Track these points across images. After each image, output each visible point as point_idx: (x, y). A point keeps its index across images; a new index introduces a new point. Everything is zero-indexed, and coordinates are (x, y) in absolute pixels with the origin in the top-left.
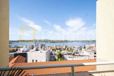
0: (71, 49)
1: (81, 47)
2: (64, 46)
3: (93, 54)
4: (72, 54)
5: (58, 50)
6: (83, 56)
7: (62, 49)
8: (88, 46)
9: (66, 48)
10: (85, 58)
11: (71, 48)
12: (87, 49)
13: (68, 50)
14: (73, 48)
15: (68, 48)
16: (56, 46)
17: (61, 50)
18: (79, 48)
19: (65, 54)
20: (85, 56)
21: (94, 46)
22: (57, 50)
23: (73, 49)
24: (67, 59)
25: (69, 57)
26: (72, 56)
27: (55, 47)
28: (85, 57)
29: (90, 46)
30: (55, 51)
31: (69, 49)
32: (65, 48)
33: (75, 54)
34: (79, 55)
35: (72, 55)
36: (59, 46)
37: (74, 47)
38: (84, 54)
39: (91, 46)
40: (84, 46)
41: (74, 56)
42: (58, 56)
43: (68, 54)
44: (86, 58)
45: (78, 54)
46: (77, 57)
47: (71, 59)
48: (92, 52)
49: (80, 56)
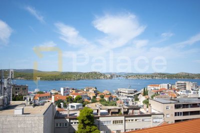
0: (110, 98)
1: (135, 92)
2: (91, 91)
3: (172, 107)
4: (122, 112)
5: (75, 104)
6: (150, 115)
7: (86, 100)
8: (153, 89)
9: (96, 95)
10: (155, 120)
11: (110, 94)
12: (152, 97)
13: (104, 103)
14: (117, 96)
15: (102, 97)
16: (66, 91)
17: (83, 102)
18: (132, 95)
19: (103, 115)
20: (154, 114)
21: (166, 88)
22: (70, 104)
23: (117, 99)
24: (109, 127)
25: (115, 122)
26: (122, 118)
27: (62, 93)
28: (155, 118)
29: (157, 88)
30: (65, 106)
31: (106, 99)
32: (95, 97)
33: (130, 111)
34: (141, 113)
35: (121, 115)
36: (77, 91)
37: (118, 93)
38: (153, 111)
39: (159, 88)
40: (143, 90)
41: (126, 119)
42: (83, 121)
43: (112, 113)
44: (158, 120)
45: (137, 112)
46: (134, 119)
47: (120, 127)
48: (171, 103)
49: (142, 115)
